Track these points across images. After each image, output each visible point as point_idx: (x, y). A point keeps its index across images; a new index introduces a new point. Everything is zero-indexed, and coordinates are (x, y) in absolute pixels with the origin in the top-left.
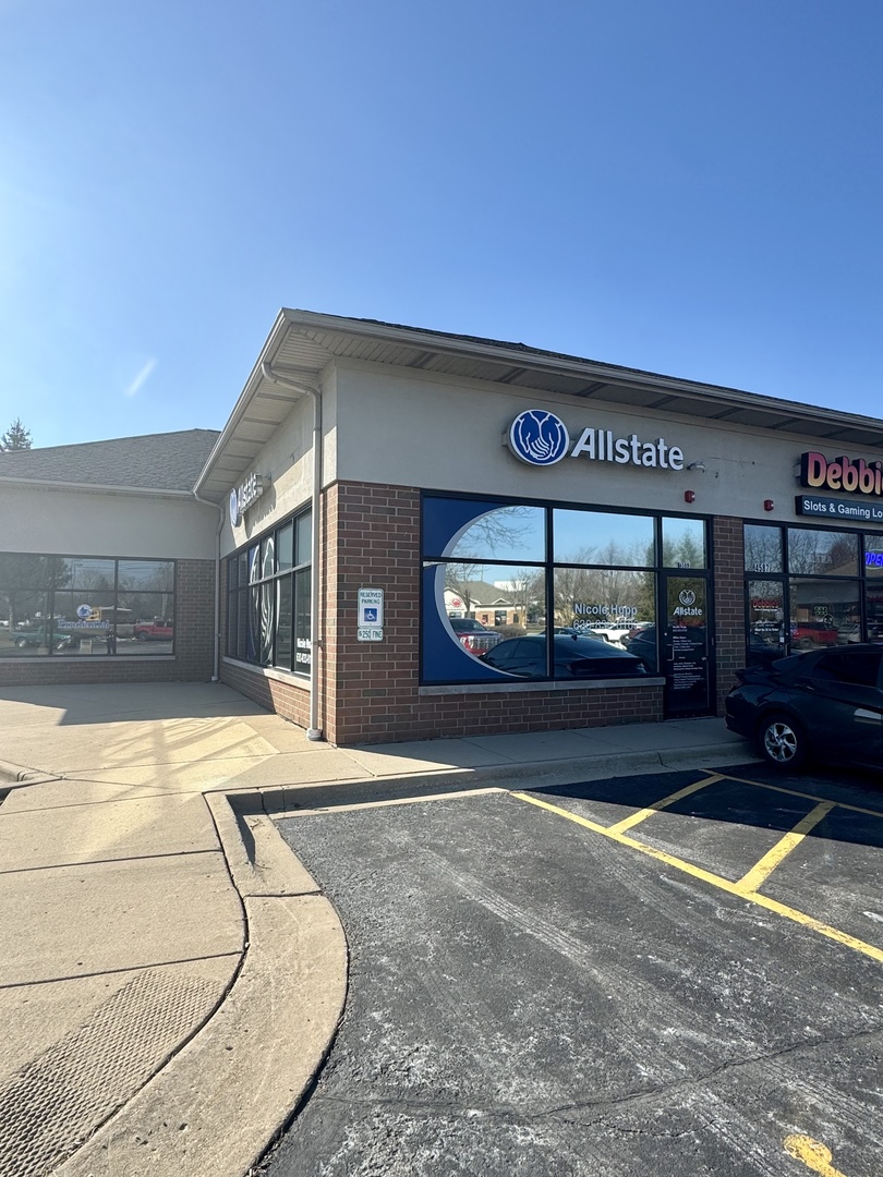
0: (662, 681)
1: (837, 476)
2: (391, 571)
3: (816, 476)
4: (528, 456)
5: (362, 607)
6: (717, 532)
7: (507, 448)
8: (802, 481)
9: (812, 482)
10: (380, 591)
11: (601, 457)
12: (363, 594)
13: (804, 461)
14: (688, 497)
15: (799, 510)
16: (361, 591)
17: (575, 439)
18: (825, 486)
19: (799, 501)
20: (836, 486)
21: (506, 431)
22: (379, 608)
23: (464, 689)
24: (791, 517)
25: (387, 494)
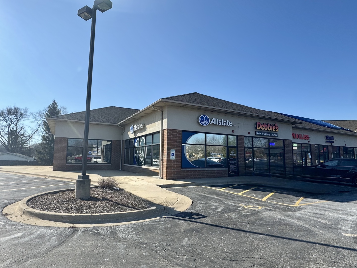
0: (228, 169)
1: (263, 127)
2: (177, 146)
3: (259, 127)
4: (202, 124)
5: (171, 153)
6: (239, 139)
7: (198, 122)
8: (256, 128)
9: (258, 128)
10: (174, 150)
11: (216, 124)
12: (171, 151)
13: (256, 123)
14: (233, 131)
15: (256, 134)
16: (171, 150)
17: (211, 120)
18: (261, 129)
19: (255, 132)
20: (263, 129)
21: (198, 119)
22: (174, 153)
23: (190, 169)
24: (254, 135)
25: (176, 131)
